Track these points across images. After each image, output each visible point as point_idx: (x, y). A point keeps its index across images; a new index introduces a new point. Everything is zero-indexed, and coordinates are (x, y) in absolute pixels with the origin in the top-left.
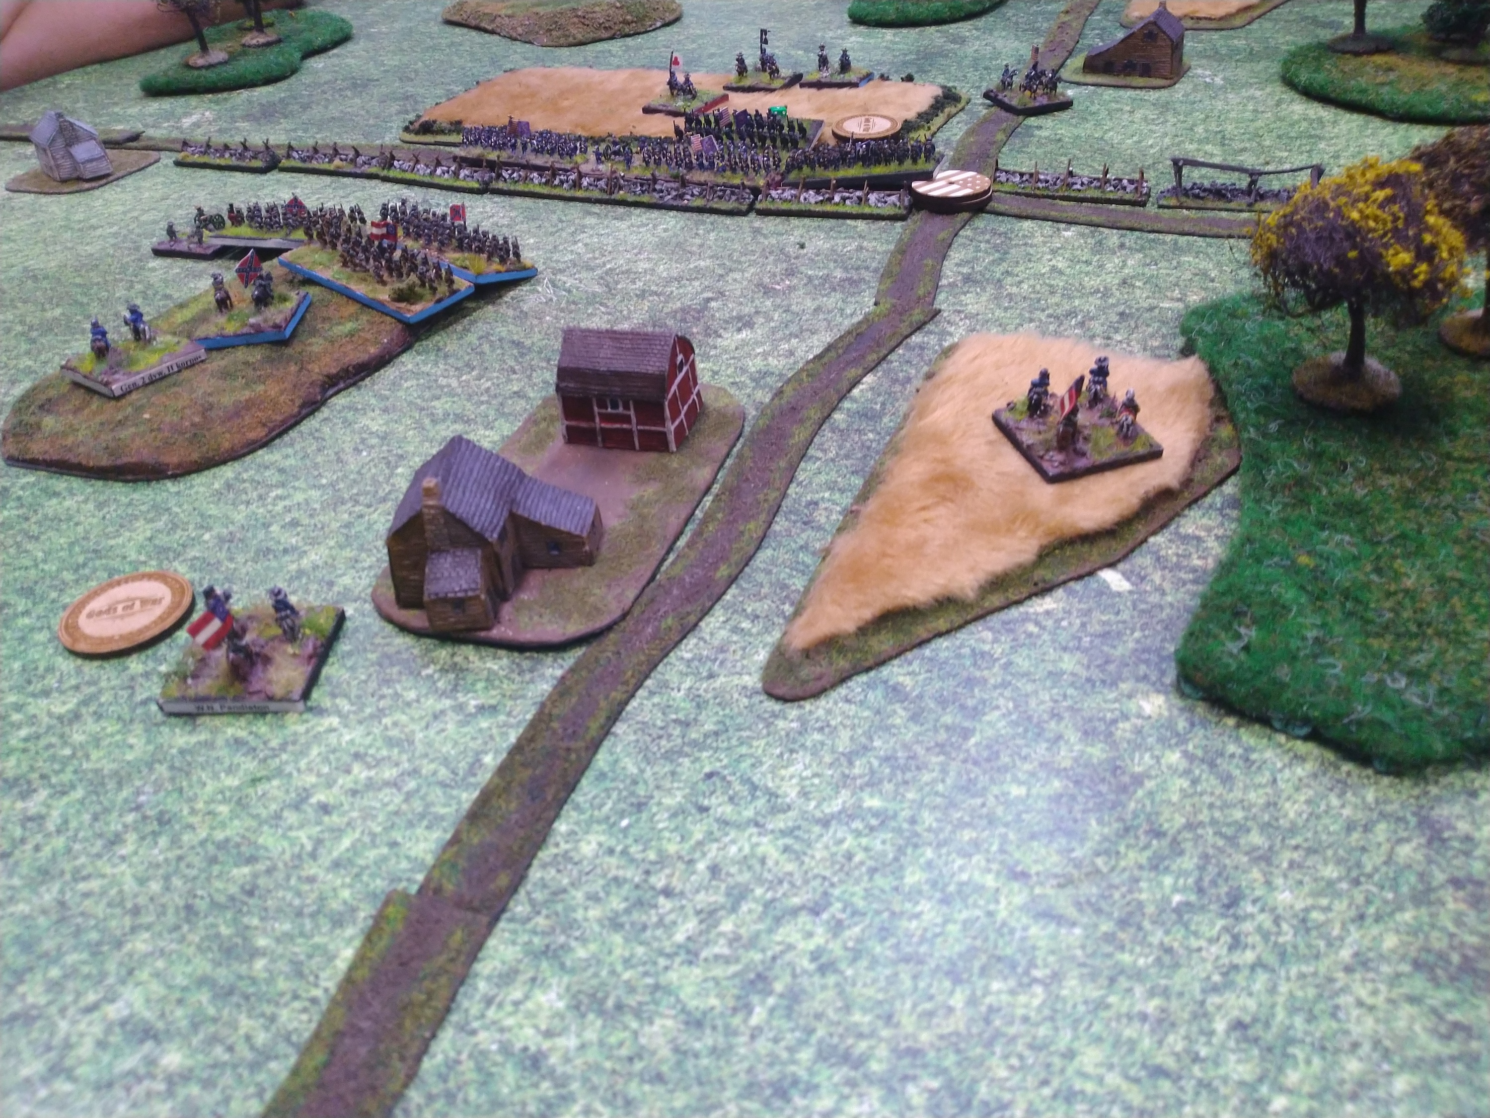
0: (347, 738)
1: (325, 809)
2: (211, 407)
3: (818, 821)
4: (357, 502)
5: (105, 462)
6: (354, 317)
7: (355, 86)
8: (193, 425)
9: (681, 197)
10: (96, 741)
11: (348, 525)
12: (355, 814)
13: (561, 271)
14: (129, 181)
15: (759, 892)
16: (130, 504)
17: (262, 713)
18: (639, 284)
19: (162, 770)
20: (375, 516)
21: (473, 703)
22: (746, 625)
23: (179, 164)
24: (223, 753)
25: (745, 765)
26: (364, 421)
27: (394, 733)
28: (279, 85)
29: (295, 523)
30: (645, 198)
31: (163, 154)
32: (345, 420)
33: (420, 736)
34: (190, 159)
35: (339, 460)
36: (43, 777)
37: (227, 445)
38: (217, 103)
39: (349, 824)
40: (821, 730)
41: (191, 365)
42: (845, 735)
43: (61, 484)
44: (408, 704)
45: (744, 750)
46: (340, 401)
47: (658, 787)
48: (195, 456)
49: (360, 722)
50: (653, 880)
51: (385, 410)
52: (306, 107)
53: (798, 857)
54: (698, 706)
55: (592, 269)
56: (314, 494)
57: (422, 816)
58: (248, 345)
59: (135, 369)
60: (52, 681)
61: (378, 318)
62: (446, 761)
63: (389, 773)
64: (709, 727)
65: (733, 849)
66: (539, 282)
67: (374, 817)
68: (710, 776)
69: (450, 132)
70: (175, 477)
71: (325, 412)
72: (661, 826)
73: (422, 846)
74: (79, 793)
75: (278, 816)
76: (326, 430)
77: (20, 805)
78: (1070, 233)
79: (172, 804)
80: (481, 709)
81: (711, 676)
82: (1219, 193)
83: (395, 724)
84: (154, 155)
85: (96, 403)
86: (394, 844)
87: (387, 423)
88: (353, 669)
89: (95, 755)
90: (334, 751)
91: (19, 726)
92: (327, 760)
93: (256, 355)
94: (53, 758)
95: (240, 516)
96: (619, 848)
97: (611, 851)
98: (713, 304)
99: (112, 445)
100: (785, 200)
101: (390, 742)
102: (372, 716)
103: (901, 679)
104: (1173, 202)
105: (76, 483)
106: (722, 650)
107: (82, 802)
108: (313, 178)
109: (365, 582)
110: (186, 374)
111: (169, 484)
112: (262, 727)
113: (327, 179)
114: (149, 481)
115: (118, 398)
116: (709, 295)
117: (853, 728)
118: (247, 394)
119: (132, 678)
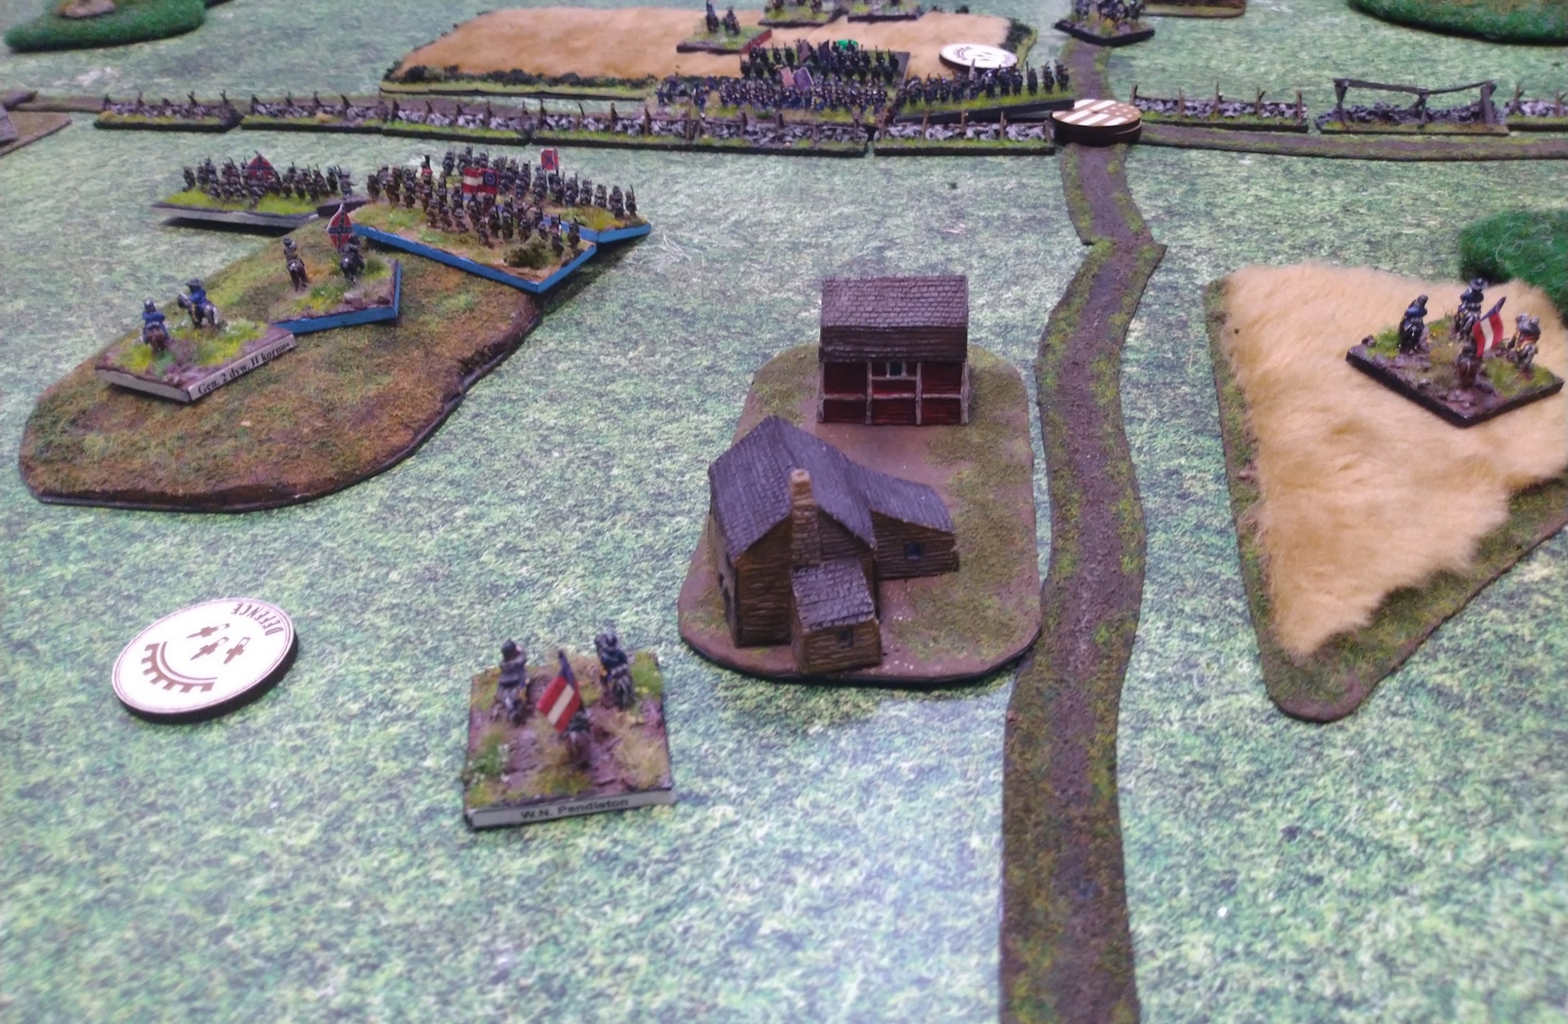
0: (760, 833)
1: (789, 941)
2: (331, 408)
3: (1471, 876)
4: (583, 517)
5: (201, 488)
6: (461, 289)
7: (287, 36)
8: (316, 431)
9: (780, 138)
10: (382, 880)
11: (588, 545)
12: (838, 943)
13: (680, 226)
14: (41, 146)
15: (1464, 983)
16: (254, 541)
17: (618, 811)
18: (784, 237)
19: (508, 912)
20: (617, 530)
21: (905, 765)
22: (1195, 629)
23: (100, 126)
24: (590, 875)
25: (1326, 812)
26: (531, 415)
27: (820, 818)
28: (188, 37)
29: (511, 550)
30: (735, 142)
31: (73, 116)
32: (505, 416)
33: (860, 819)
34: (118, 119)
35: (527, 465)
36: (326, 946)
37: (368, 455)
38: (114, 57)
39: (837, 959)
40: (1388, 754)
41: (278, 356)
42: (1422, 757)
43: (137, 522)
44: (816, 776)
45: (1309, 793)
46: (483, 391)
47: (1234, 857)
48: (330, 472)
49: (766, 808)
50: (1314, 985)
51: (552, 399)
52: (237, 60)
53: (1480, 927)
54: (1210, 740)
55: (714, 222)
56: (519, 509)
57: (938, 935)
58: (345, 327)
59: (212, 363)
60: (263, 799)
61: (492, 288)
62: (918, 851)
63: (851, 878)
64: (1243, 768)
65: (1389, 929)
66: (657, 240)
67: (869, 945)
68: (1291, 833)
69: (447, 79)
70: (304, 501)
71: (469, 408)
72: (1274, 909)
73: (964, 979)
74: (396, 966)
75: (724, 961)
76: (485, 428)
77: (311, 994)
78: (1248, 161)
79: (550, 962)
80: (922, 773)
81: (1199, 700)
82: (1386, 115)
83: (815, 805)
84: (63, 117)
85: (160, 413)
86: (921, 982)
87: (563, 415)
88: (707, 734)
89: (393, 904)
90: (752, 854)
91: (249, 874)
92: (747, 869)
93: (361, 339)
94: (327, 916)
95: (428, 544)
96: (1239, 948)
97: (1231, 955)
98: (888, 254)
99: (209, 463)
100: (908, 138)
101: (828, 833)
102: (776, 799)
103: (1439, 679)
104: (1338, 126)
105: (159, 520)
106: (1189, 663)
107: (408, 975)
108: (292, 136)
109: (656, 617)
110: (277, 367)
111: (299, 511)
112: (627, 831)
113: (312, 137)
114: (268, 509)
115: (194, 403)
116: (876, 243)
117: (1426, 748)
118: (372, 390)
119: (389, 783)
